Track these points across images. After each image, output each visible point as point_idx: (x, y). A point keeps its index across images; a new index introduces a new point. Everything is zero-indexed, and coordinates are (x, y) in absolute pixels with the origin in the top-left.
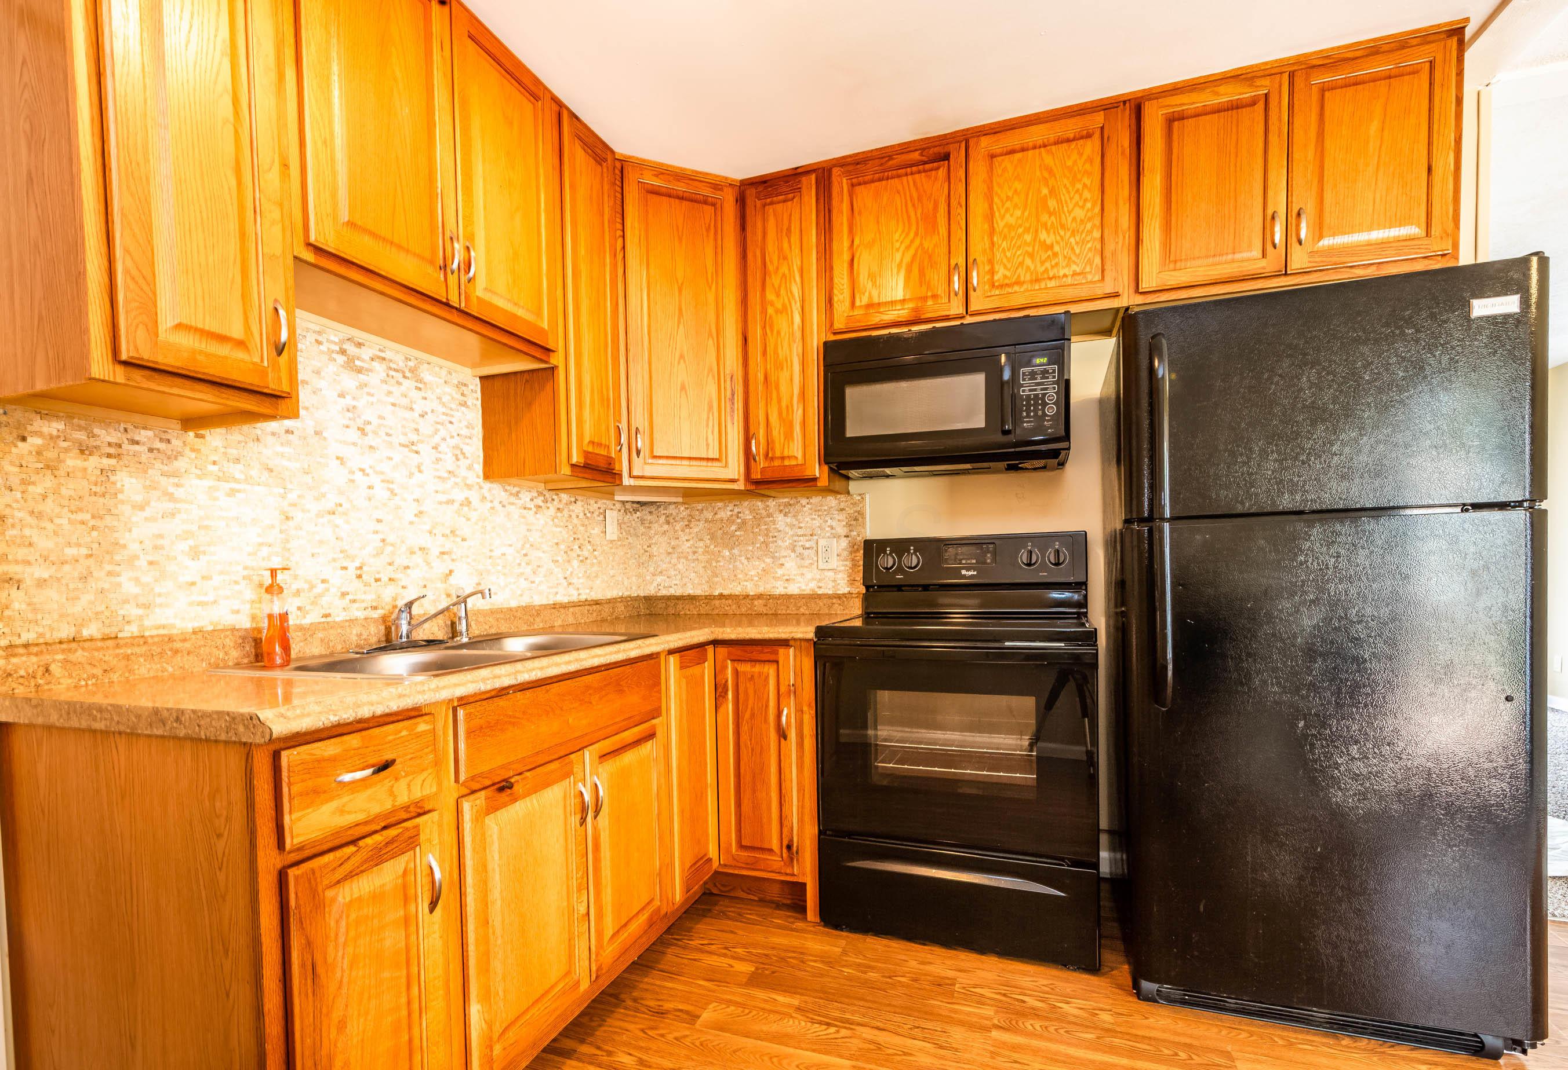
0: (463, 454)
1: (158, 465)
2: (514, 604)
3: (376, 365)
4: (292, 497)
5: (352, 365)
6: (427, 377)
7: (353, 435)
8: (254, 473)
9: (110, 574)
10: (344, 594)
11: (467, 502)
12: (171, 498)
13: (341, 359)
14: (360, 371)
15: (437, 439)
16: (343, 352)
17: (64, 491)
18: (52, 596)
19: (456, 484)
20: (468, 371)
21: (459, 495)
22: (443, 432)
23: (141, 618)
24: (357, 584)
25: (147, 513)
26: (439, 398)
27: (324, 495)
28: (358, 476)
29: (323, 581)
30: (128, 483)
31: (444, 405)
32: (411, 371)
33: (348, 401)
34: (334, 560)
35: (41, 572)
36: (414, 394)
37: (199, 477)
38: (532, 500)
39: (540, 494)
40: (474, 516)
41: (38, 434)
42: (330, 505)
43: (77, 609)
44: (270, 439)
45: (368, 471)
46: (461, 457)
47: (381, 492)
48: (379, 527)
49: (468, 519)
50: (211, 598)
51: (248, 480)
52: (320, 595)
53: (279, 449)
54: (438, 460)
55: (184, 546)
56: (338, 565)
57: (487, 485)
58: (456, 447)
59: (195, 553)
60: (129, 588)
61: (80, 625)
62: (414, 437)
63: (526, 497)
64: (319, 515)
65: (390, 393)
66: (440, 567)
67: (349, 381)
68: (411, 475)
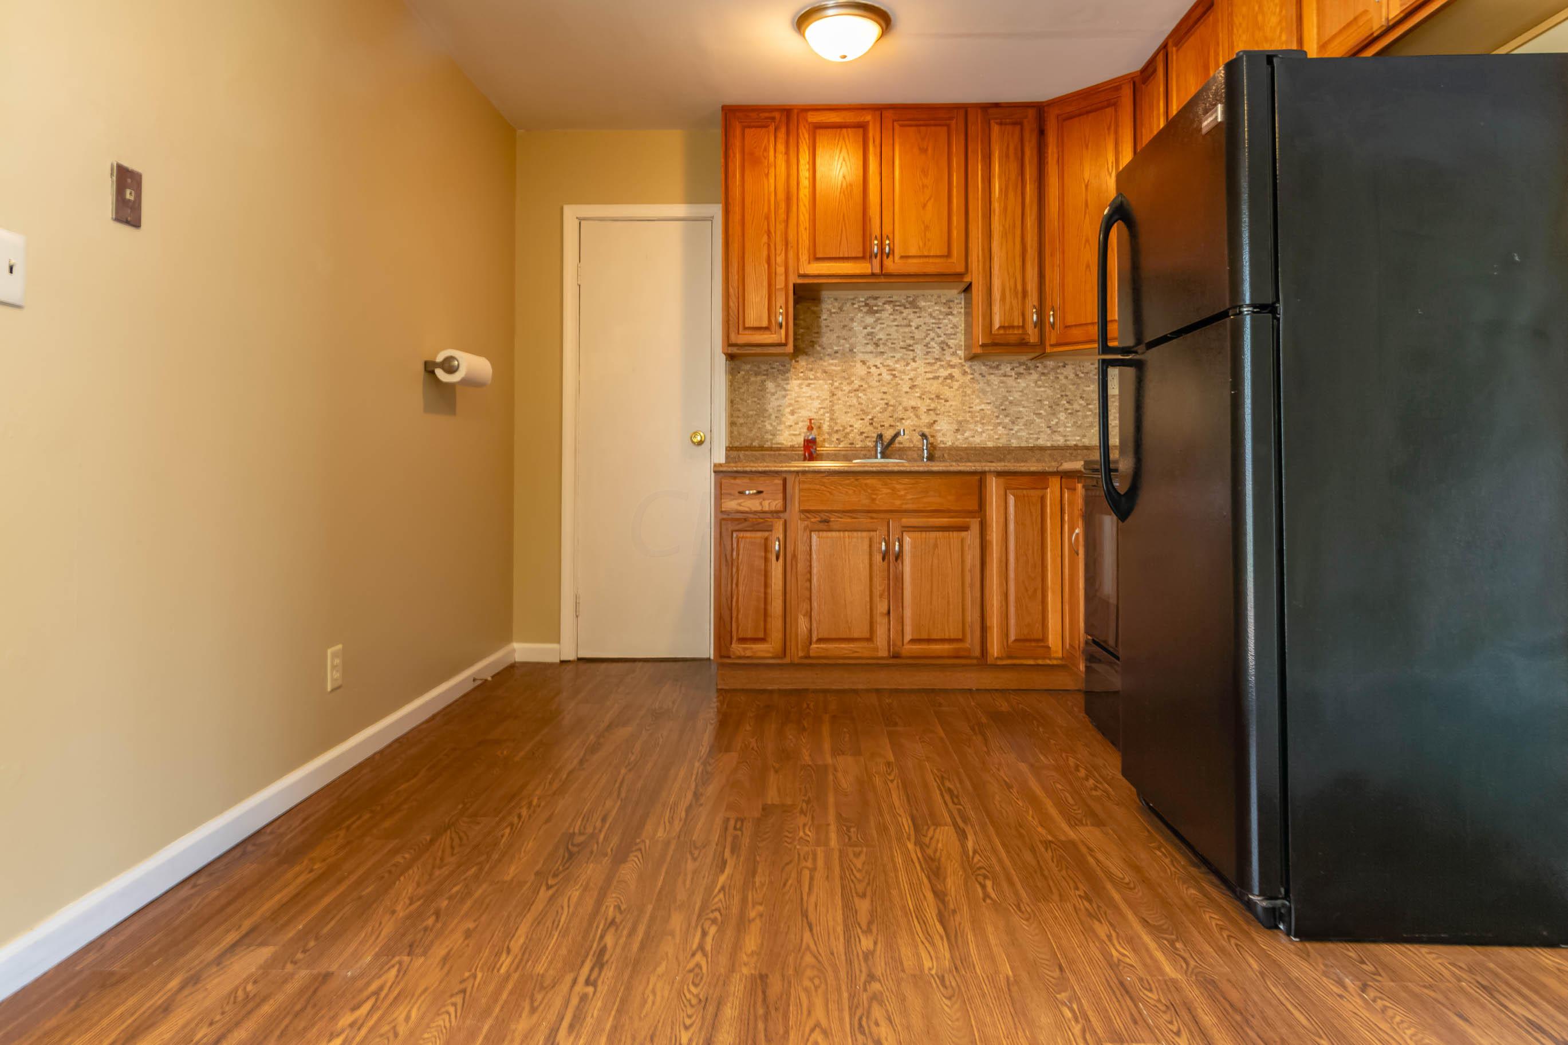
0: (947, 345)
1: (780, 376)
2: (990, 444)
3: (887, 306)
4: (836, 384)
5: (871, 312)
6: (922, 304)
7: (870, 348)
8: (818, 375)
9: (762, 421)
10: (862, 433)
11: (951, 377)
12: (785, 390)
13: (865, 309)
14: (877, 312)
15: (928, 339)
16: (866, 305)
17: (750, 390)
18: (745, 430)
19: (942, 366)
20: (955, 292)
21: (944, 373)
22: (932, 335)
23: (772, 440)
24: (871, 428)
25: (776, 397)
26: (931, 315)
27: (853, 382)
28: (873, 369)
29: (851, 426)
30: (770, 385)
31: (934, 318)
32: (910, 303)
33: (869, 329)
34: (857, 415)
35: (741, 421)
36: (912, 316)
37: (795, 379)
38: (1013, 369)
39: (1021, 364)
40: (956, 385)
41: (744, 370)
42: (856, 386)
43: (751, 435)
44: (827, 358)
45: (879, 365)
46: (945, 347)
47: (886, 376)
48: (884, 396)
49: (951, 387)
50: (797, 433)
51: (816, 378)
52: (848, 434)
53: (831, 361)
54: (928, 353)
55: (788, 410)
56: (859, 417)
57: (967, 364)
58: (943, 342)
59: (793, 413)
60: (769, 427)
61: (753, 440)
62: (911, 342)
63: (1006, 368)
64: (850, 392)
65: (895, 320)
66: (926, 419)
67: (870, 320)
68: (908, 364)
